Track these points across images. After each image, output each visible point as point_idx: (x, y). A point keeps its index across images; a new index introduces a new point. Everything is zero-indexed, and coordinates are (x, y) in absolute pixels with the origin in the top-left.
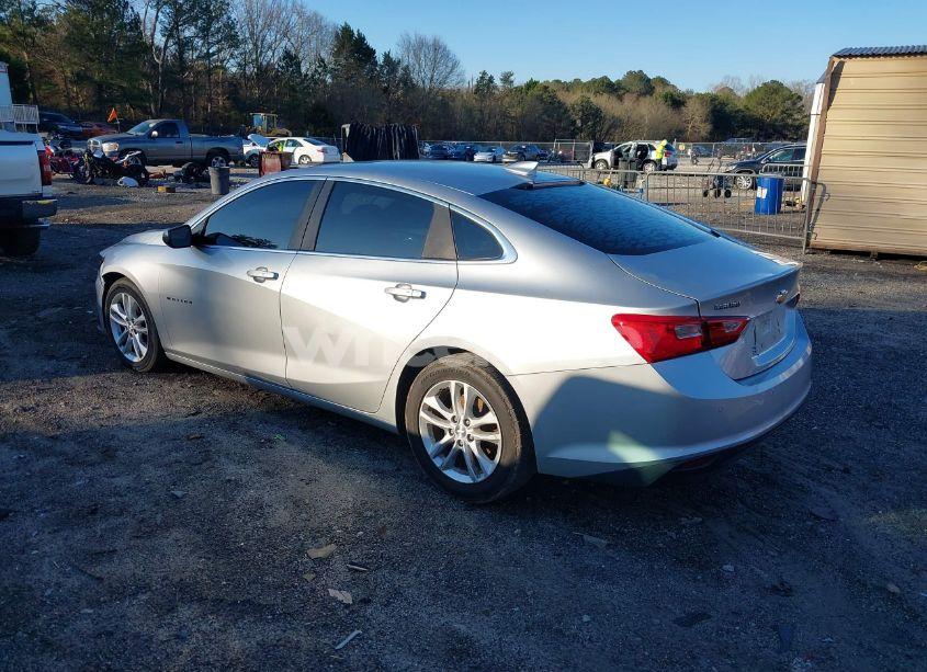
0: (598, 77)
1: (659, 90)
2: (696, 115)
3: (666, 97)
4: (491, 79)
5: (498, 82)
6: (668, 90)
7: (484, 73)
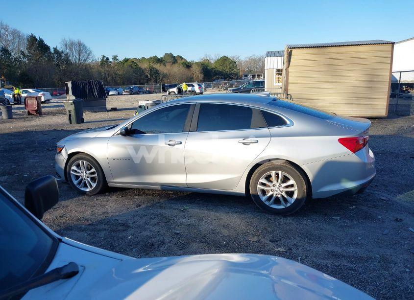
0: (152, 56)
1: (179, 61)
2: (196, 71)
3: (182, 64)
4: (107, 59)
5: (111, 60)
6: (183, 61)
7: (104, 56)
